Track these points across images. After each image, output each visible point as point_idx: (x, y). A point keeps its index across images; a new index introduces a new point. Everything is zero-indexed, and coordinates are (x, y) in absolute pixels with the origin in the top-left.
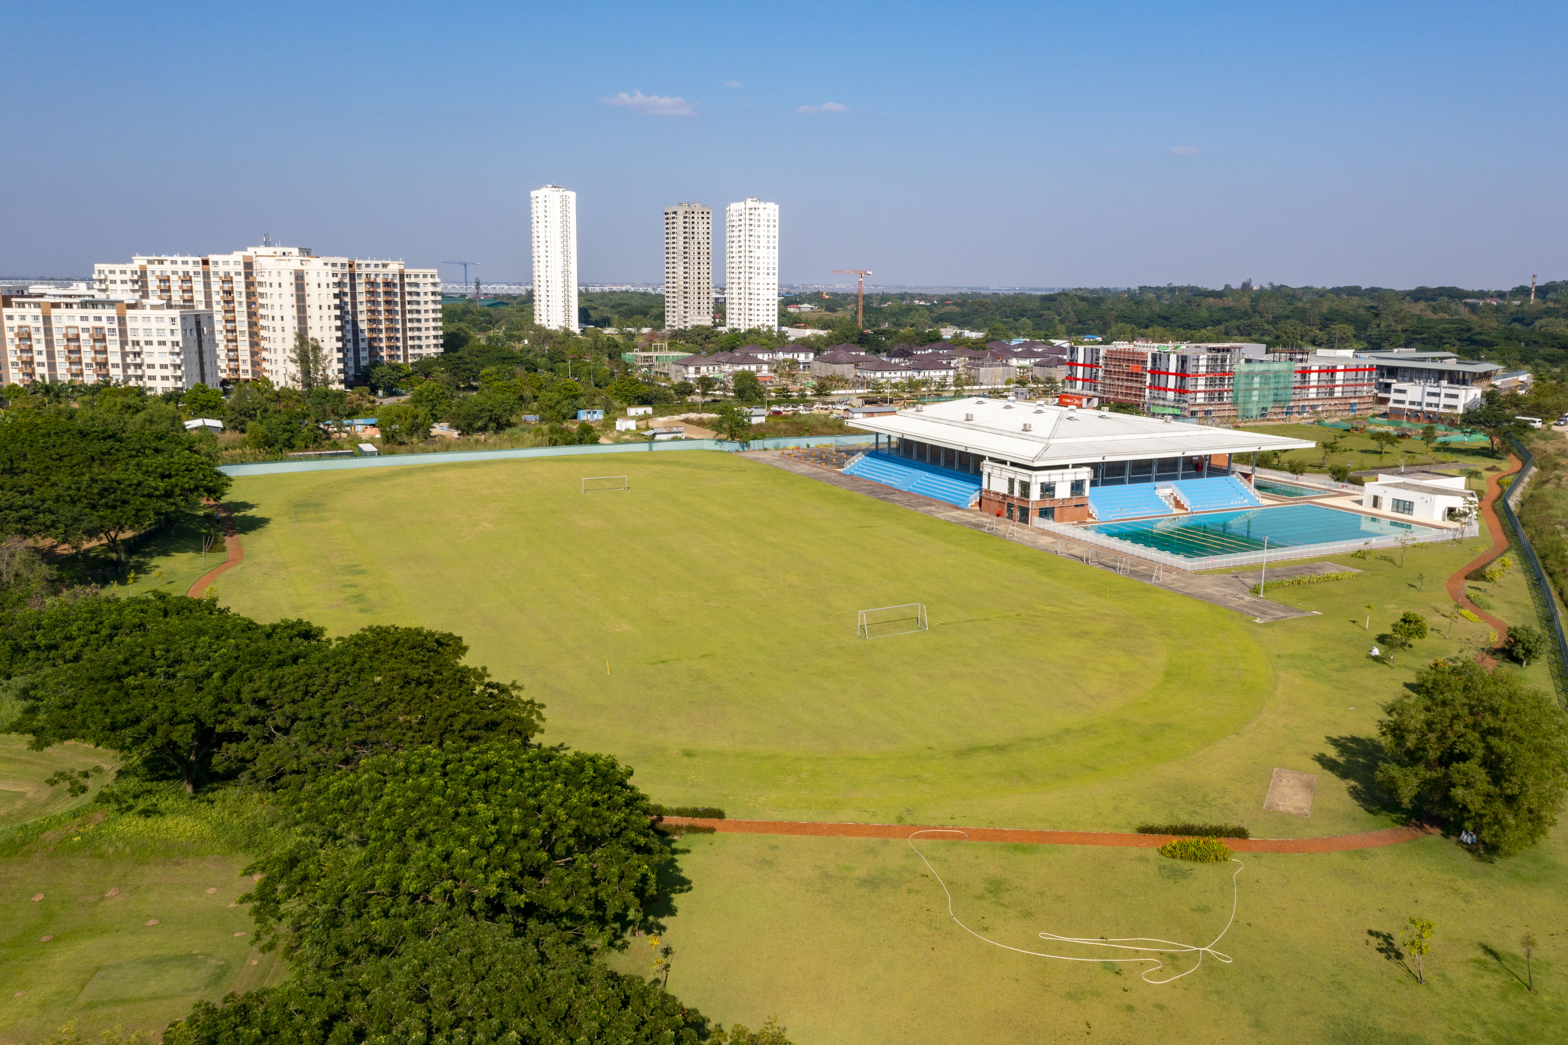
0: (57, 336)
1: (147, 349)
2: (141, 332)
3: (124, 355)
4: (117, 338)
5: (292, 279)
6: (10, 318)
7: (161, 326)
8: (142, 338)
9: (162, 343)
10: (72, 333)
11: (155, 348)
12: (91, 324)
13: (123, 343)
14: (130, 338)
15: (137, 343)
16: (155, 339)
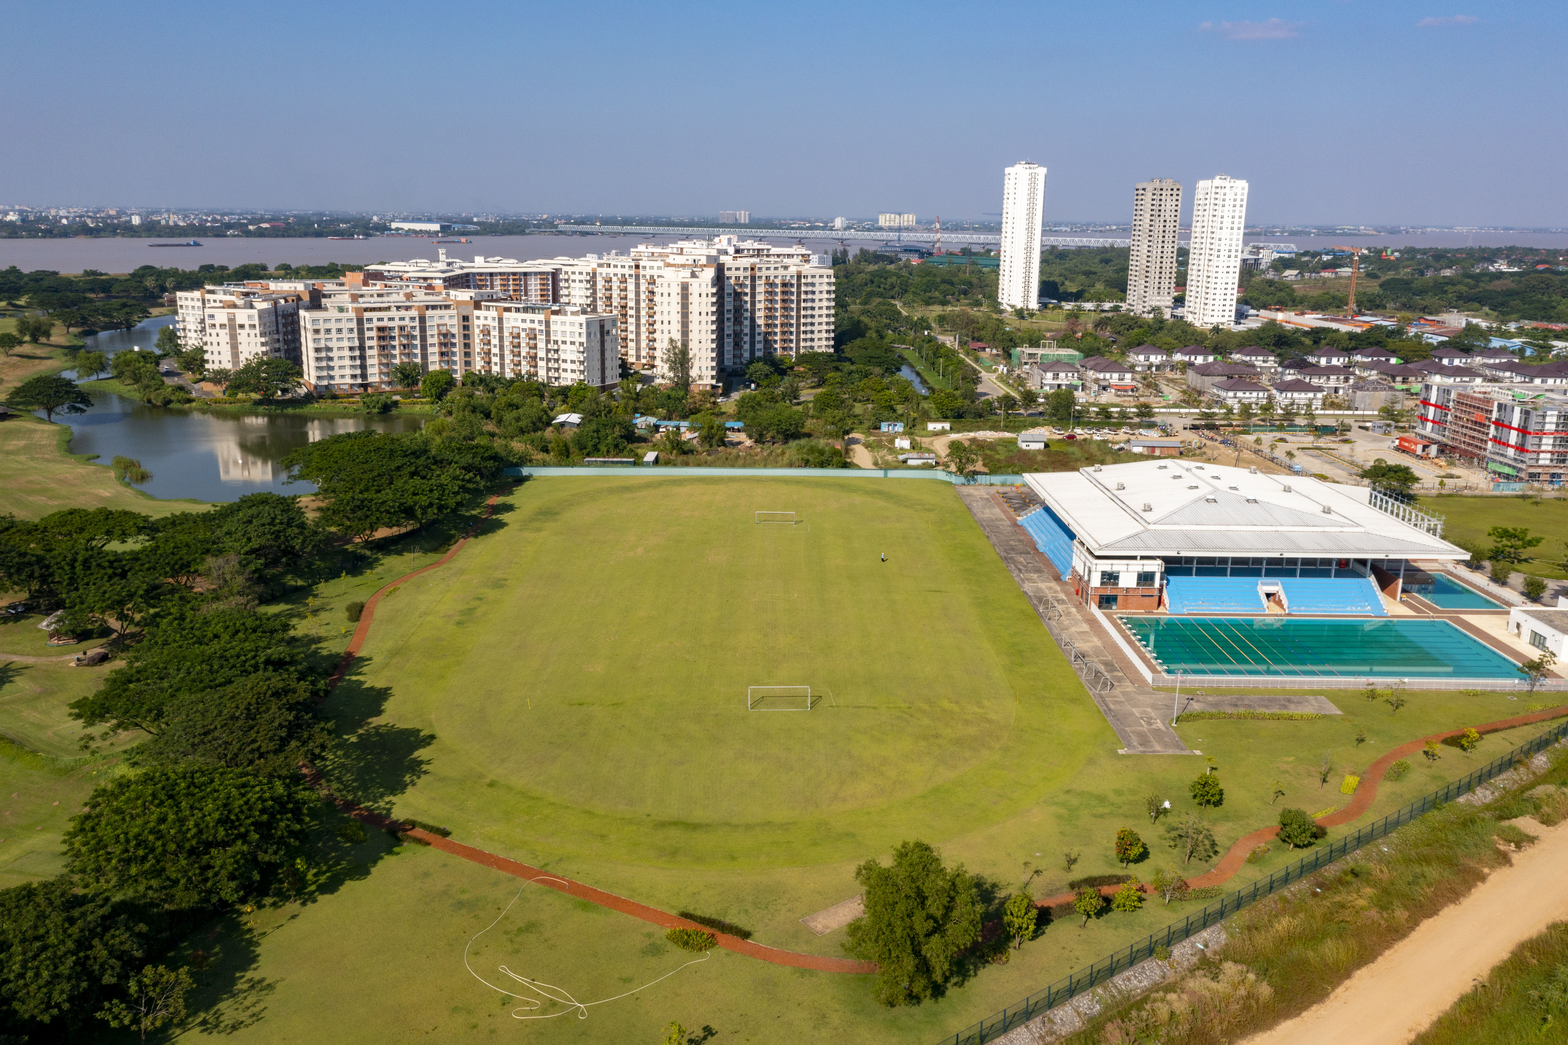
0: (506, 334)
1: (562, 347)
2: (559, 333)
3: (548, 351)
4: (544, 337)
5: (679, 290)
6: (478, 318)
7: (573, 329)
8: (560, 338)
9: (572, 343)
10: (516, 331)
11: (568, 347)
12: (528, 325)
13: (548, 341)
14: (553, 338)
15: (556, 342)
16: (568, 340)
